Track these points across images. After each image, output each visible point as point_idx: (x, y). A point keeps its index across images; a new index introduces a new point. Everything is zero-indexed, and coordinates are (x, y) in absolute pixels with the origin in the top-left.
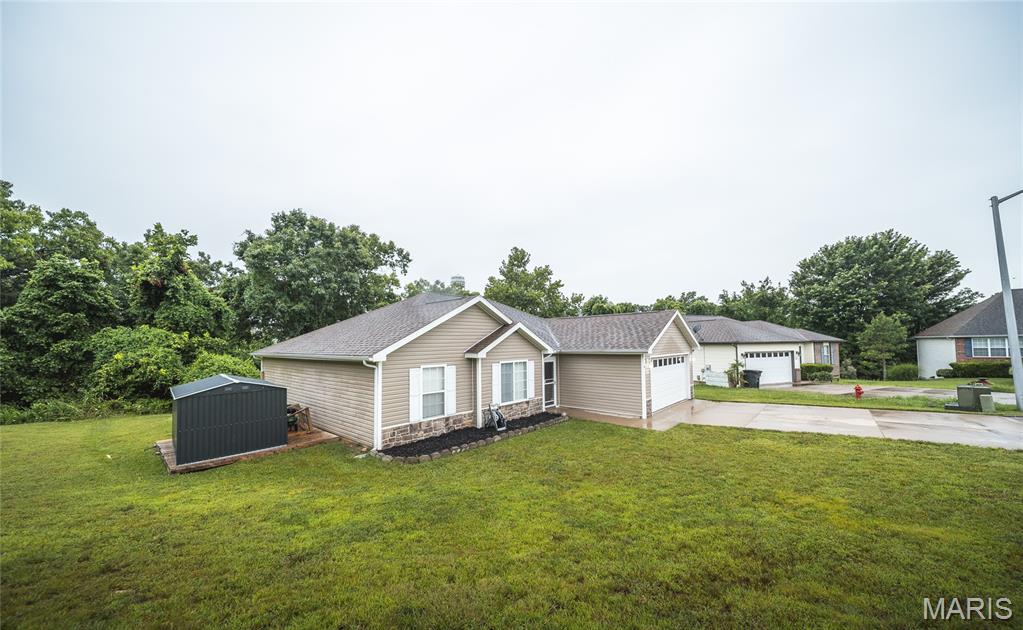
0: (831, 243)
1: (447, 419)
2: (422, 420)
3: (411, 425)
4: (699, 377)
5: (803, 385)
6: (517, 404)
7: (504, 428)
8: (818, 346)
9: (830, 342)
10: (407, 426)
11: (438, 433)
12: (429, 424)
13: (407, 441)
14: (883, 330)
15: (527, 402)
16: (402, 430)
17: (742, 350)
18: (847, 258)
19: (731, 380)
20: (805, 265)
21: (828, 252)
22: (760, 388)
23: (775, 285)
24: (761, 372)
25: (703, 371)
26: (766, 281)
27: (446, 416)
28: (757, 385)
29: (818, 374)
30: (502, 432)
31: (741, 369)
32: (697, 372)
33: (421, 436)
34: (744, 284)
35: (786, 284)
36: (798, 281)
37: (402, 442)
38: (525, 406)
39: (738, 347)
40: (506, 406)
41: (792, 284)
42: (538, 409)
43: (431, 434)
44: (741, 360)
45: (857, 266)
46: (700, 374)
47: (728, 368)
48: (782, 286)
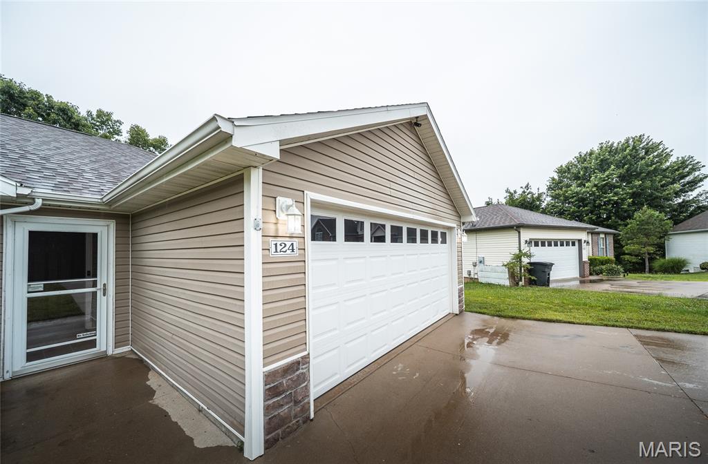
0: (585, 150)
4: (469, 273)
5: (591, 281)
8: (595, 237)
9: (606, 234)
14: (648, 223)
17: (526, 235)
18: (602, 160)
19: (512, 276)
20: (561, 171)
21: (582, 159)
22: (552, 285)
23: (534, 190)
24: (552, 264)
25: (475, 265)
26: (527, 187)
28: (546, 282)
29: (604, 267)
31: (525, 260)
32: (467, 266)
34: (507, 191)
35: (544, 189)
36: (555, 185)
39: (522, 231)
41: (548, 189)
44: (525, 248)
45: (613, 167)
46: (471, 268)
47: (508, 259)
48: (540, 192)
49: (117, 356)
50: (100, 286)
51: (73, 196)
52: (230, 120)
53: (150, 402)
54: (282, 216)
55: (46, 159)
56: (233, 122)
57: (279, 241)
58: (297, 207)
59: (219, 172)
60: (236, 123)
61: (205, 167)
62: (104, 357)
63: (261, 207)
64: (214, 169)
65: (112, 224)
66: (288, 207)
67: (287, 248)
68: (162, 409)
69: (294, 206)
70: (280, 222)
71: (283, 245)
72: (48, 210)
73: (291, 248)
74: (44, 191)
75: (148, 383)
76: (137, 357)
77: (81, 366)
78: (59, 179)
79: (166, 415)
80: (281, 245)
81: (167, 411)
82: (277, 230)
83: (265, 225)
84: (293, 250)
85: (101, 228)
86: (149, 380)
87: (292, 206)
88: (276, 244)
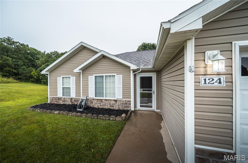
1: (71, 99)
2: (62, 97)
3: (58, 98)
6: (106, 100)
7: (81, 110)
10: (57, 98)
11: (68, 103)
12: (64, 98)
13: (57, 103)
15: (116, 101)
16: (56, 98)
27: (71, 97)
30: (80, 112)
33: (61, 102)
37: (55, 103)
38: (114, 102)
40: (98, 99)
42: (127, 107)
43: (65, 103)
49: (157, 112)
50: (153, 91)
51: (147, 67)
52: (169, 21)
53: (160, 131)
54: (209, 63)
55: (144, 59)
56: (170, 21)
57: (207, 77)
58: (221, 55)
59: (175, 48)
60: (172, 21)
61: (168, 48)
62: (154, 111)
63: (193, 59)
64: (172, 47)
65: (155, 74)
66: (214, 56)
67: (214, 81)
68: (162, 135)
69: (219, 54)
70: (208, 66)
71: (211, 80)
72: (143, 71)
73: (218, 81)
74: (142, 67)
75: (161, 124)
76: (160, 114)
77: (149, 112)
78: (145, 63)
79: (162, 138)
80: (209, 79)
81: (163, 137)
82: (206, 71)
83: (197, 69)
84: (220, 83)
85: (153, 75)
86: (161, 123)
87: (217, 55)
88: (205, 80)
